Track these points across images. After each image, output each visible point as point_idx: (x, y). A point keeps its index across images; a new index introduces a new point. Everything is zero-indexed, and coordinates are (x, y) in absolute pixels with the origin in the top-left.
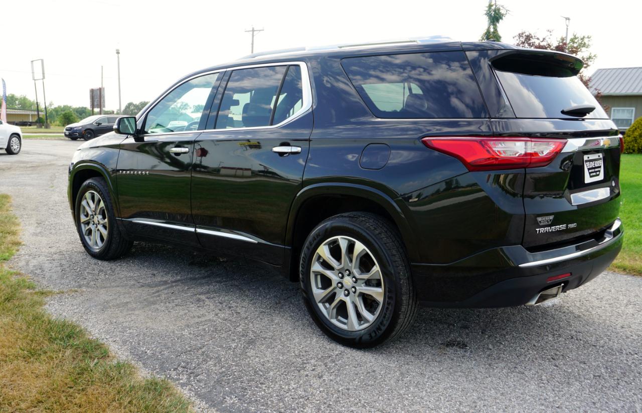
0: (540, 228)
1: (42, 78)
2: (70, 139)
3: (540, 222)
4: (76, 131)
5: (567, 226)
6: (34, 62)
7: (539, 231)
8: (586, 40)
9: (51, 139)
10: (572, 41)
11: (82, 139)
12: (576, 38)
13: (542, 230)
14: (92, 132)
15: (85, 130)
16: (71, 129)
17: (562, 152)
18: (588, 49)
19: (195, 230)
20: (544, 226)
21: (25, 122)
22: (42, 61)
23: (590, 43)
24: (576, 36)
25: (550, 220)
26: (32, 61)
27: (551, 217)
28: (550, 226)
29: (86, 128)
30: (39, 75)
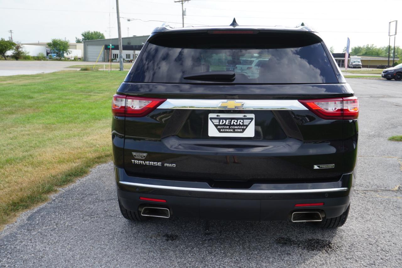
0: (135, 160)
1: (394, 34)
2: (386, 79)
3: (135, 156)
4: (389, 74)
5: (163, 165)
6: (391, 23)
7: (134, 162)
9: (373, 79)
11: (393, 79)
13: (136, 162)
14: (400, 73)
15: (397, 73)
16: (386, 71)
17: (158, 108)
20: (139, 160)
21: (383, 66)
22: (397, 21)
25: (144, 156)
26: (390, 23)
27: (145, 155)
28: (145, 161)
29: (397, 71)
30: (393, 32)
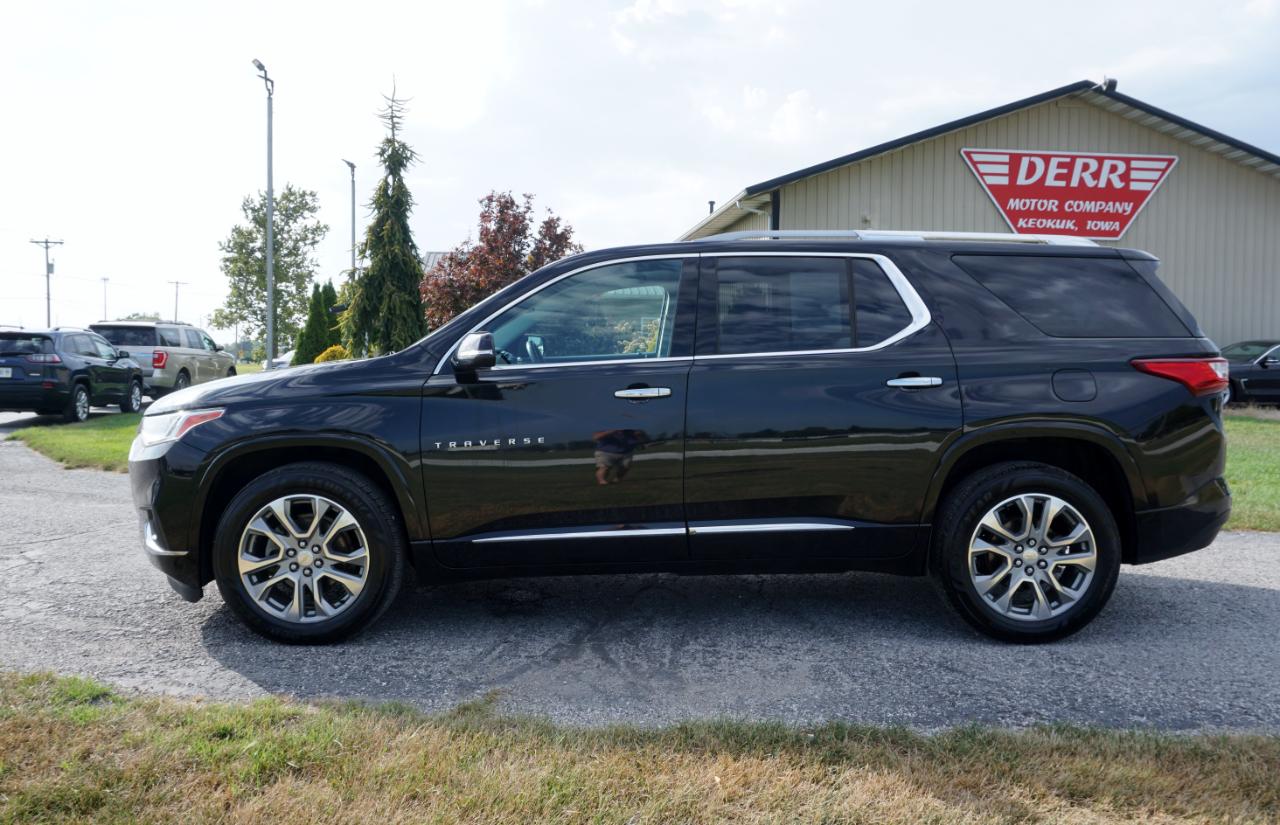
8: (308, 199)
10: (285, 197)
12: (292, 194)
18: (313, 214)
19: (688, 530)
23: (317, 205)
24: (292, 190)
